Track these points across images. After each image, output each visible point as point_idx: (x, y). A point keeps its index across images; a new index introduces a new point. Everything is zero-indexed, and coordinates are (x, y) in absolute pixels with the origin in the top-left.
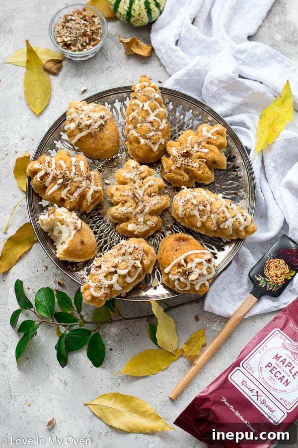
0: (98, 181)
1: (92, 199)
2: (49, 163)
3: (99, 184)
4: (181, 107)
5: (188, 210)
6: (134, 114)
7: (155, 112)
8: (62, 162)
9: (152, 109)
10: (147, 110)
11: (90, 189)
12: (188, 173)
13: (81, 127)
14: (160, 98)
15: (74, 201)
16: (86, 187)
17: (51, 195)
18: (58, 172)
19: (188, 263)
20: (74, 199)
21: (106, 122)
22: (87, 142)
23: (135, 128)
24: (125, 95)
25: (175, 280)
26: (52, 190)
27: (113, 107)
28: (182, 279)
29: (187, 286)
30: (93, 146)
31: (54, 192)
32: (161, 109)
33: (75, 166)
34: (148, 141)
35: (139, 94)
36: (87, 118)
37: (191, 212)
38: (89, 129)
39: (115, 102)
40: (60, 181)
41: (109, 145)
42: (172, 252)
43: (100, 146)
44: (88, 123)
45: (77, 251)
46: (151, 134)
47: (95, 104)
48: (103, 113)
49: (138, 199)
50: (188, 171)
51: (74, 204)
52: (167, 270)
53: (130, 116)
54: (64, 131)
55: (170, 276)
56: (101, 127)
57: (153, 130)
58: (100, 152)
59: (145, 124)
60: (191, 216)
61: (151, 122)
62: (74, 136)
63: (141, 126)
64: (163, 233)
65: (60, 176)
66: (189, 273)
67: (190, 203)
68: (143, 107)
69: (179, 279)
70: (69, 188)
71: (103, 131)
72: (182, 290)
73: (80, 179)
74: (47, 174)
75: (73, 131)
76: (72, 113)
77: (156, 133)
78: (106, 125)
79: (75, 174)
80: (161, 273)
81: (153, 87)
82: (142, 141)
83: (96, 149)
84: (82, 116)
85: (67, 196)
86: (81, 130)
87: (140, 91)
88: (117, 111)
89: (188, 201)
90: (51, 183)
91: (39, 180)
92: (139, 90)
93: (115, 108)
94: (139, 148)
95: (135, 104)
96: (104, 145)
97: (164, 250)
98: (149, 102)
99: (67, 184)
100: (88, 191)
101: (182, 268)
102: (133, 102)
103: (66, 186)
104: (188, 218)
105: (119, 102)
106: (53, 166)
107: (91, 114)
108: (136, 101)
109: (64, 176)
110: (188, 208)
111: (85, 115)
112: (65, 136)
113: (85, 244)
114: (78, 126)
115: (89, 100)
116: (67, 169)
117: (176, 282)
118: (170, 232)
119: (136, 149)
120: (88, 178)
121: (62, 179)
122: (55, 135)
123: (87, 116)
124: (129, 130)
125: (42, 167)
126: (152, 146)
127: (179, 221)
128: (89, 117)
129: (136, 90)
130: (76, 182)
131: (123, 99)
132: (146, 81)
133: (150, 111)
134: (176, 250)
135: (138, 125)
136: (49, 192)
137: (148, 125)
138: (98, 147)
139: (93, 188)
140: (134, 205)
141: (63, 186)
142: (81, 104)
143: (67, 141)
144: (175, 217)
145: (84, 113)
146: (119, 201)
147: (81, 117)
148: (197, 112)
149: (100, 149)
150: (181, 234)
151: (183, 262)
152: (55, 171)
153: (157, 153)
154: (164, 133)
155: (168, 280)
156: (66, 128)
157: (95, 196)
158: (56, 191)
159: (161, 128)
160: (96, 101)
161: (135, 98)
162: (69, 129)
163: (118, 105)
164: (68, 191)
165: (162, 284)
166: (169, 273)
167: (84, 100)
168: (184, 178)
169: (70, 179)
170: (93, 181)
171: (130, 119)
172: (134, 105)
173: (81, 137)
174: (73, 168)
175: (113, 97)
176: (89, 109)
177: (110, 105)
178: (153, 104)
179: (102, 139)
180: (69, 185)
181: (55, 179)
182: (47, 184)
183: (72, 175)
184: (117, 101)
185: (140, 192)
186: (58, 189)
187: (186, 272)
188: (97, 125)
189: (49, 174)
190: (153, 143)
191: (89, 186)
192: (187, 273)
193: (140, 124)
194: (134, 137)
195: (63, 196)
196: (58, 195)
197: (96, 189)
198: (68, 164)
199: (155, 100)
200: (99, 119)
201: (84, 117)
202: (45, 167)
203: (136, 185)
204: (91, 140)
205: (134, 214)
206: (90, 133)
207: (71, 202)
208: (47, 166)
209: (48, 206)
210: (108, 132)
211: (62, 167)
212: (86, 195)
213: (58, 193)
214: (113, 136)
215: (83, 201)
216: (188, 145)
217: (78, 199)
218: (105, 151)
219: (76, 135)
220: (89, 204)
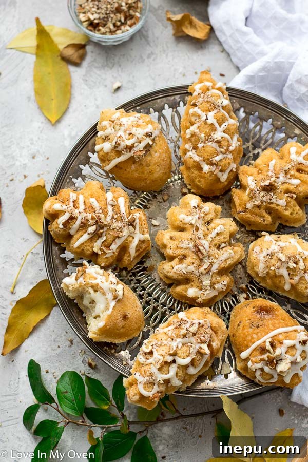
0: (144, 226)
1: (136, 252)
2: (75, 202)
3: (146, 230)
4: (257, 114)
5: (272, 268)
6: (194, 128)
7: (223, 126)
8: (93, 201)
9: (219, 122)
10: (212, 124)
11: (133, 238)
12: (270, 213)
13: (119, 149)
14: (229, 105)
15: (112, 256)
16: (129, 236)
17: (78, 247)
18: (89, 216)
19: (276, 348)
20: (112, 254)
21: (153, 140)
22: (128, 170)
23: (195, 148)
24: (177, 98)
25: (256, 370)
26: (80, 240)
27: (161, 116)
28: (267, 369)
29: (272, 377)
30: (136, 175)
31: (83, 244)
32: (232, 121)
33: (112, 206)
34: (213, 168)
35: (200, 100)
36: (127, 137)
37: (277, 271)
38: (130, 151)
39: (164, 109)
40: (92, 229)
41: (158, 172)
42: (251, 330)
43: (146, 175)
44: (129, 143)
45: (117, 330)
46: (217, 158)
47: (138, 115)
48: (149, 128)
49: (202, 254)
50: (269, 211)
51: (111, 260)
52: (244, 355)
53: (188, 131)
54: (94, 152)
55: (250, 364)
56: (148, 148)
57: (221, 152)
58: (146, 183)
59: (210, 144)
60: (276, 276)
61: (218, 142)
62: (109, 160)
63: (204, 147)
64: (235, 296)
65: (91, 222)
66: (276, 361)
67: (274, 257)
68: (207, 119)
69: (262, 369)
70: (105, 238)
71: (150, 153)
72: (266, 382)
73: (120, 224)
74: (72, 218)
75: (107, 154)
76: (104, 129)
77: (225, 155)
78: (154, 145)
79: (113, 218)
80: (234, 355)
81: (219, 89)
82: (206, 168)
83: (139, 179)
84: (121, 133)
85: (101, 250)
86: (119, 154)
87: (202, 95)
88: (166, 122)
89: (272, 254)
90: (78, 230)
91: (61, 226)
92: (199, 94)
93: (164, 117)
94: (200, 176)
95: (194, 114)
96: (151, 173)
97: (239, 325)
98: (215, 111)
99: (102, 233)
100: (131, 242)
101: (268, 354)
102: (191, 111)
103: (100, 236)
104: (271, 278)
105: (169, 108)
106: (82, 207)
107: (134, 131)
108: (196, 109)
109: (96, 221)
110: (273, 265)
111: (125, 131)
112: (94, 158)
113: (128, 319)
114: (115, 147)
115: (128, 107)
116: (101, 211)
117: (258, 373)
118: (245, 295)
119: (196, 178)
120: (132, 223)
121: (95, 227)
122: (82, 157)
123: (128, 132)
124: (186, 152)
125: (66, 207)
126: (220, 174)
127: (257, 280)
128: (130, 134)
129: (195, 94)
130: (114, 229)
131: (175, 104)
132: (208, 80)
133: (217, 125)
134: (258, 327)
135: (200, 145)
136: (76, 244)
137: (214, 145)
138: (144, 176)
139: (138, 237)
140: (197, 262)
141: (96, 236)
142: (118, 114)
143: (98, 165)
144: (253, 275)
145: (123, 128)
146: (174, 255)
147: (118, 135)
148: (279, 123)
149: (146, 179)
150: (260, 301)
151: (268, 346)
152: (84, 215)
153: (226, 184)
154: (235, 155)
155: (246, 368)
156: (97, 148)
157: (141, 248)
158: (86, 242)
159: (231, 148)
160: (138, 108)
161: (195, 105)
162: (102, 150)
163: (168, 112)
164: (103, 242)
165: (236, 370)
166: (247, 360)
167: (122, 107)
168: (264, 220)
169: (106, 225)
170: (137, 227)
171: (188, 136)
172: (193, 115)
173: (119, 163)
174: (110, 209)
175: (162, 101)
176: (130, 123)
177: (157, 113)
178: (220, 115)
179: (148, 165)
180: (104, 234)
181: (84, 226)
182: (72, 232)
183: (109, 219)
184: (166, 106)
185: (205, 243)
186: (88, 240)
187: (273, 361)
188: (142, 146)
189: (75, 218)
190: (221, 171)
191: (133, 235)
192: (275, 361)
193: (203, 144)
194: (194, 161)
195: (96, 250)
196: (89, 248)
197: (142, 237)
198: (103, 203)
199: (223, 108)
200: (145, 137)
201: (123, 135)
202: (70, 209)
203: (200, 234)
204: (133, 166)
205: (198, 274)
206: (132, 157)
207: (106, 257)
208: (72, 207)
209: (73, 259)
210: (157, 155)
211: (94, 207)
212: (129, 247)
213: (89, 246)
214: (163, 160)
215: (124, 255)
216: (270, 174)
217: (117, 253)
218: (153, 181)
219: (112, 160)
220: (132, 260)
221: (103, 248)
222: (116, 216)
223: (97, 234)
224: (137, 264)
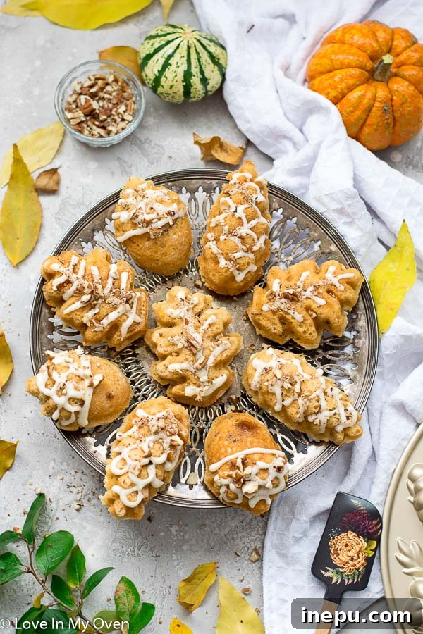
0: (143, 308)
1: (128, 333)
2: (75, 267)
3: (143, 312)
4: (295, 220)
5: (266, 384)
6: (220, 218)
7: (251, 222)
8: (95, 270)
9: (248, 217)
10: (240, 218)
11: (128, 317)
12: (283, 324)
13: (136, 221)
14: (264, 202)
15: (101, 331)
16: (123, 314)
17: (68, 314)
18: (86, 284)
19: (246, 466)
20: (101, 329)
21: (175, 221)
22: (141, 246)
23: (217, 239)
24: (214, 183)
25: (221, 485)
26: (72, 306)
27: (193, 198)
28: (233, 487)
29: (237, 498)
30: (148, 253)
31: (73, 312)
32: (263, 220)
33: (114, 279)
34: (230, 265)
35: (235, 190)
36: (148, 211)
37: (270, 387)
38: (147, 227)
39: (197, 191)
40: (86, 298)
41: (173, 256)
42: (226, 443)
43: (157, 256)
44: (148, 217)
46: (237, 255)
47: (166, 191)
48: (174, 207)
49: (196, 348)
50: (283, 321)
51: (100, 336)
52: (213, 467)
53: (213, 220)
54: (111, 220)
55: (216, 478)
56: (167, 228)
57: (243, 249)
58: (157, 264)
59: (232, 238)
60: (268, 393)
61: (241, 238)
62: (124, 231)
63: (225, 239)
64: (223, 406)
65: (87, 291)
66: (245, 481)
67: (271, 373)
68: (236, 211)
69: (228, 486)
70: (97, 311)
71: (168, 234)
72: (230, 501)
73: (116, 300)
74: (68, 282)
75: (123, 224)
76: (127, 197)
77: (247, 254)
78: (175, 225)
79: (111, 291)
80: (205, 467)
81: (259, 183)
82: (223, 262)
83: (151, 259)
84: (142, 205)
85: (91, 321)
86: (135, 226)
87: (238, 185)
88: (197, 206)
89: (270, 369)
90: (72, 297)
91: (55, 288)
92: (235, 184)
93: (195, 200)
94: (215, 270)
95: (225, 203)
96: (164, 254)
97: (216, 436)
98: (247, 206)
99: (95, 305)
100: (125, 321)
101: (237, 471)
102: (223, 199)
103: (93, 307)
104: (263, 394)
105: (204, 191)
106: (81, 273)
107: (156, 206)
108: (228, 199)
109: (93, 291)
110: (268, 381)
111: (147, 205)
112: (111, 226)
114: (132, 219)
115: (158, 180)
116: (100, 281)
117: (223, 490)
118: (233, 408)
119: (211, 271)
120: (128, 301)
121: (89, 296)
122: (97, 222)
123: (149, 206)
124: (207, 241)
125: (64, 270)
126: (236, 273)
127: (249, 393)
128: (152, 208)
129: (232, 182)
130: (109, 303)
131: (211, 189)
132: (249, 171)
133: (245, 220)
134: (235, 441)
135: (222, 238)
136: (67, 309)
137: (237, 240)
139: (133, 317)
140: (191, 358)
141: (89, 305)
142: (145, 185)
143: (112, 234)
144: (247, 388)
145: (145, 200)
147: (139, 207)
148: (316, 235)
149: (158, 260)
150: (246, 416)
151: (239, 463)
152: (81, 281)
153: (241, 284)
154: (259, 257)
155: (213, 483)
156: (114, 216)
157: (134, 329)
158: (77, 310)
159: (255, 248)
160: (170, 184)
161: (227, 194)
162: (118, 218)
163: (201, 195)
164: (95, 315)
165: (203, 484)
166: (215, 473)
167: (152, 179)
168: (274, 329)
169: (101, 297)
170: (135, 306)
171: (212, 225)
172: (223, 204)
173: (133, 236)
174: (110, 281)
175: (196, 183)
176: (154, 196)
177: (189, 194)
178: (251, 210)
179: (163, 246)
180: (97, 306)
181: (79, 292)
182: (65, 297)
183: (106, 291)
184: (201, 189)
185: (197, 336)
186: (81, 308)
187: (240, 479)
188: (162, 222)
189: (71, 283)
190: (238, 269)
191: (128, 314)
192: (242, 480)
193: (225, 237)
194: (212, 253)
195: (85, 320)
196: (79, 318)
197: (138, 319)
198: (104, 273)
199: (257, 204)
200: (166, 216)
201: (143, 207)
202: (69, 272)
203: (190, 328)
204: (147, 243)
205: (193, 371)
206: (148, 234)
207: (95, 331)
208: (71, 270)
209: (61, 326)
210: (176, 237)
211: (94, 276)
212: (121, 325)
213: (79, 315)
214: (181, 245)
215: (114, 334)
216: (299, 283)
217: (106, 329)
218: (165, 264)
219: (126, 231)
220: (122, 340)
221: (93, 320)
222: (114, 290)
223: (90, 304)
224: (127, 348)
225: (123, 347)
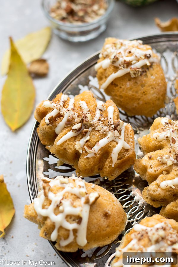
0: (130, 136)
1: (118, 159)
2: (65, 103)
11: (117, 143)
13: (117, 64)
15: (93, 158)
16: (113, 141)
17: (61, 145)
18: (76, 115)
20: (93, 155)
21: (151, 64)
22: (123, 87)
26: (64, 138)
30: (130, 93)
31: (66, 142)
33: (101, 110)
36: (127, 54)
38: (127, 67)
39: (165, 51)
40: (77, 126)
41: (152, 95)
43: (139, 95)
44: (128, 59)
56: (145, 68)
58: (139, 104)
65: (77, 120)
70: (88, 138)
71: (146, 74)
73: (105, 128)
74: (59, 116)
75: (105, 70)
79: (99, 120)
83: (132, 99)
84: (121, 50)
85: (83, 149)
86: (116, 69)
88: (166, 63)
90: (63, 129)
91: (47, 121)
93: (164, 58)
96: (144, 93)
99: (86, 132)
100: (114, 147)
103: (84, 135)
106: (71, 107)
107: (133, 51)
109: (82, 120)
111: (125, 51)
112: (94, 82)
114: (114, 62)
116: (89, 113)
121: (80, 124)
123: (128, 51)
125: (55, 105)
128: (130, 52)
130: (98, 131)
136: (59, 142)
138: (137, 95)
139: (121, 144)
143: (96, 88)
145: (123, 47)
146: (157, 172)
147: (118, 52)
149: (139, 99)
152: (72, 113)
156: (97, 67)
157: (124, 156)
158: (69, 140)
162: (101, 67)
163: (169, 55)
164: (86, 142)
169: (91, 125)
170: (123, 133)
173: (116, 79)
174: (98, 113)
179: (143, 85)
180: (88, 134)
181: (70, 123)
182: (57, 130)
183: (95, 120)
186: (72, 138)
188: (139, 64)
189: (62, 116)
191: (117, 140)
195: (77, 147)
196: (71, 147)
198: (92, 107)
200: (143, 58)
201: (122, 52)
202: (59, 106)
204: (128, 83)
206: (129, 74)
207: (88, 158)
208: (62, 105)
210: (153, 77)
211: (83, 108)
212: (111, 151)
213: (72, 144)
214: (158, 85)
215: (106, 161)
217: (98, 155)
218: (146, 103)
219: (109, 75)
220: (113, 166)
221: (86, 148)
222: (102, 119)
223: (81, 133)
225: (115, 176)
